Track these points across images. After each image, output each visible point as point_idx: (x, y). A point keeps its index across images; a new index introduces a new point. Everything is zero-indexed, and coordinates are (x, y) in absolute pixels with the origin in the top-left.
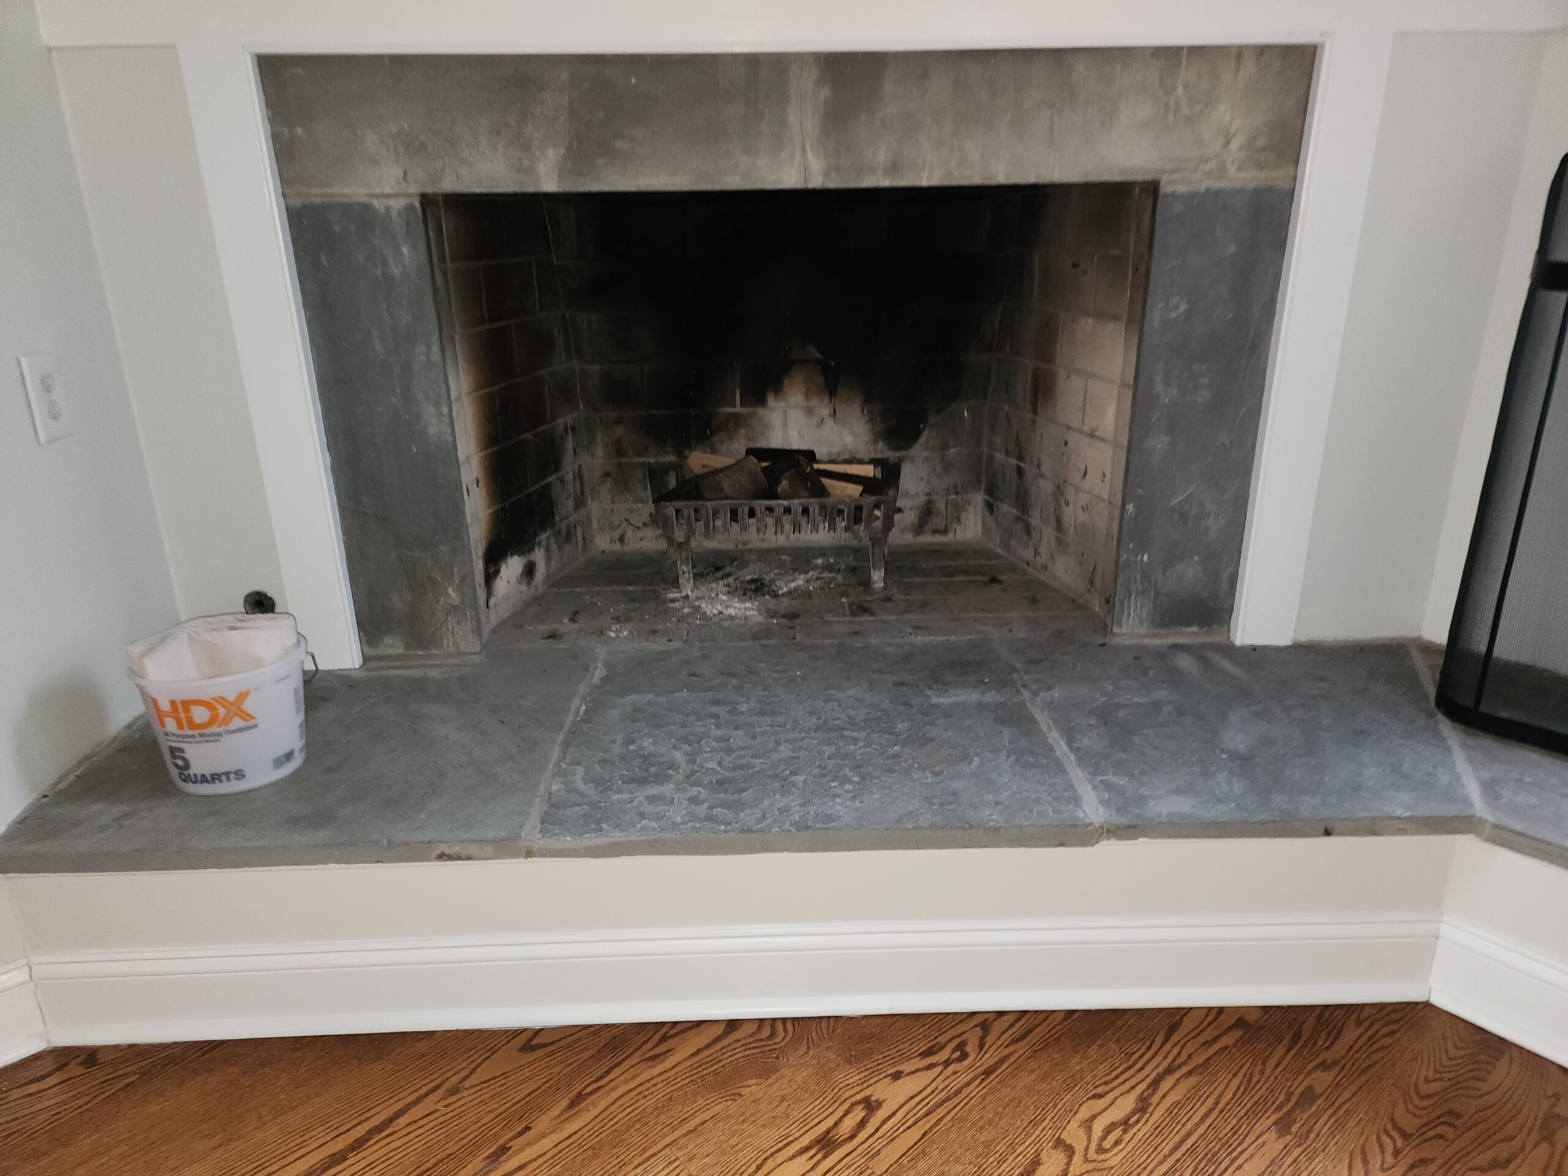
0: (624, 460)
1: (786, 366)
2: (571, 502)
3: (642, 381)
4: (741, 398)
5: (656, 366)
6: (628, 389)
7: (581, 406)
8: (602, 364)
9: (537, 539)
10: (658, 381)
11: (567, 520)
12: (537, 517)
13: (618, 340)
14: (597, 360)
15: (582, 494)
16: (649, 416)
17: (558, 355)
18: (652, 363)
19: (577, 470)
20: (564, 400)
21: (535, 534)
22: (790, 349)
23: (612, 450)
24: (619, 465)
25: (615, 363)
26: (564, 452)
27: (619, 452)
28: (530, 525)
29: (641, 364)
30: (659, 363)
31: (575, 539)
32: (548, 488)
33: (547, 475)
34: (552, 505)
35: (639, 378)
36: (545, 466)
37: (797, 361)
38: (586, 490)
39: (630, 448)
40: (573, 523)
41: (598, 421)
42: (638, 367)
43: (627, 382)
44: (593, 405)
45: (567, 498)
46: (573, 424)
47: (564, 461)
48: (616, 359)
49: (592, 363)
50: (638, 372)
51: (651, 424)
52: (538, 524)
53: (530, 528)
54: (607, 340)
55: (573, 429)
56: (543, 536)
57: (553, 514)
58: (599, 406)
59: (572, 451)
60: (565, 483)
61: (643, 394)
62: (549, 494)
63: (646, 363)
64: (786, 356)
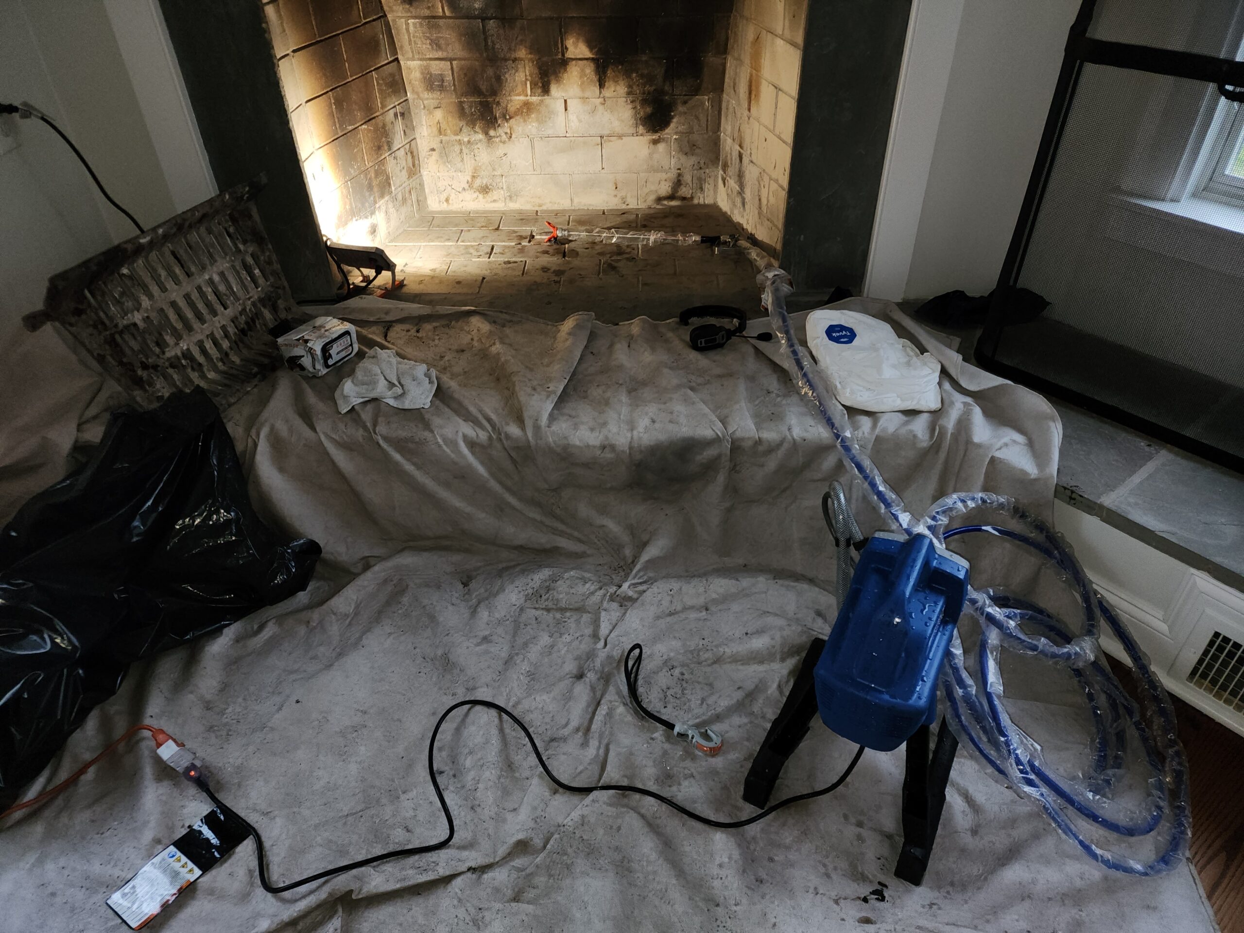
0: (444, 138)
1: (564, 63)
2: (404, 173)
3: (453, 74)
4: (531, 89)
5: (463, 62)
6: (443, 81)
7: (408, 94)
8: (421, 60)
9: (377, 206)
10: (465, 74)
11: (401, 188)
12: (375, 189)
13: (431, 40)
14: (416, 57)
15: (414, 166)
16: (461, 103)
17: (384, 55)
18: (460, 59)
19: (407, 146)
20: (392, 92)
21: (375, 202)
22: (567, 49)
23: (435, 130)
24: (441, 143)
25: (431, 59)
26: (394, 134)
27: (440, 132)
28: (370, 195)
29: (451, 60)
30: (465, 59)
31: (410, 201)
32: (383, 165)
33: (381, 155)
34: (388, 178)
35: (450, 72)
36: (379, 148)
37: (573, 59)
38: (417, 162)
39: (448, 128)
40: (407, 189)
41: (422, 107)
42: (449, 63)
43: (441, 75)
44: (417, 94)
45: (401, 171)
46: (402, 111)
47: (395, 142)
48: (431, 56)
49: (413, 59)
50: (450, 67)
51: (463, 109)
52: (376, 194)
53: (370, 198)
54: (423, 40)
55: (402, 114)
56: (382, 203)
57: (389, 184)
58: (421, 95)
59: (402, 132)
60: (398, 158)
61: (454, 85)
62: (385, 170)
63: (455, 59)
64: (563, 55)
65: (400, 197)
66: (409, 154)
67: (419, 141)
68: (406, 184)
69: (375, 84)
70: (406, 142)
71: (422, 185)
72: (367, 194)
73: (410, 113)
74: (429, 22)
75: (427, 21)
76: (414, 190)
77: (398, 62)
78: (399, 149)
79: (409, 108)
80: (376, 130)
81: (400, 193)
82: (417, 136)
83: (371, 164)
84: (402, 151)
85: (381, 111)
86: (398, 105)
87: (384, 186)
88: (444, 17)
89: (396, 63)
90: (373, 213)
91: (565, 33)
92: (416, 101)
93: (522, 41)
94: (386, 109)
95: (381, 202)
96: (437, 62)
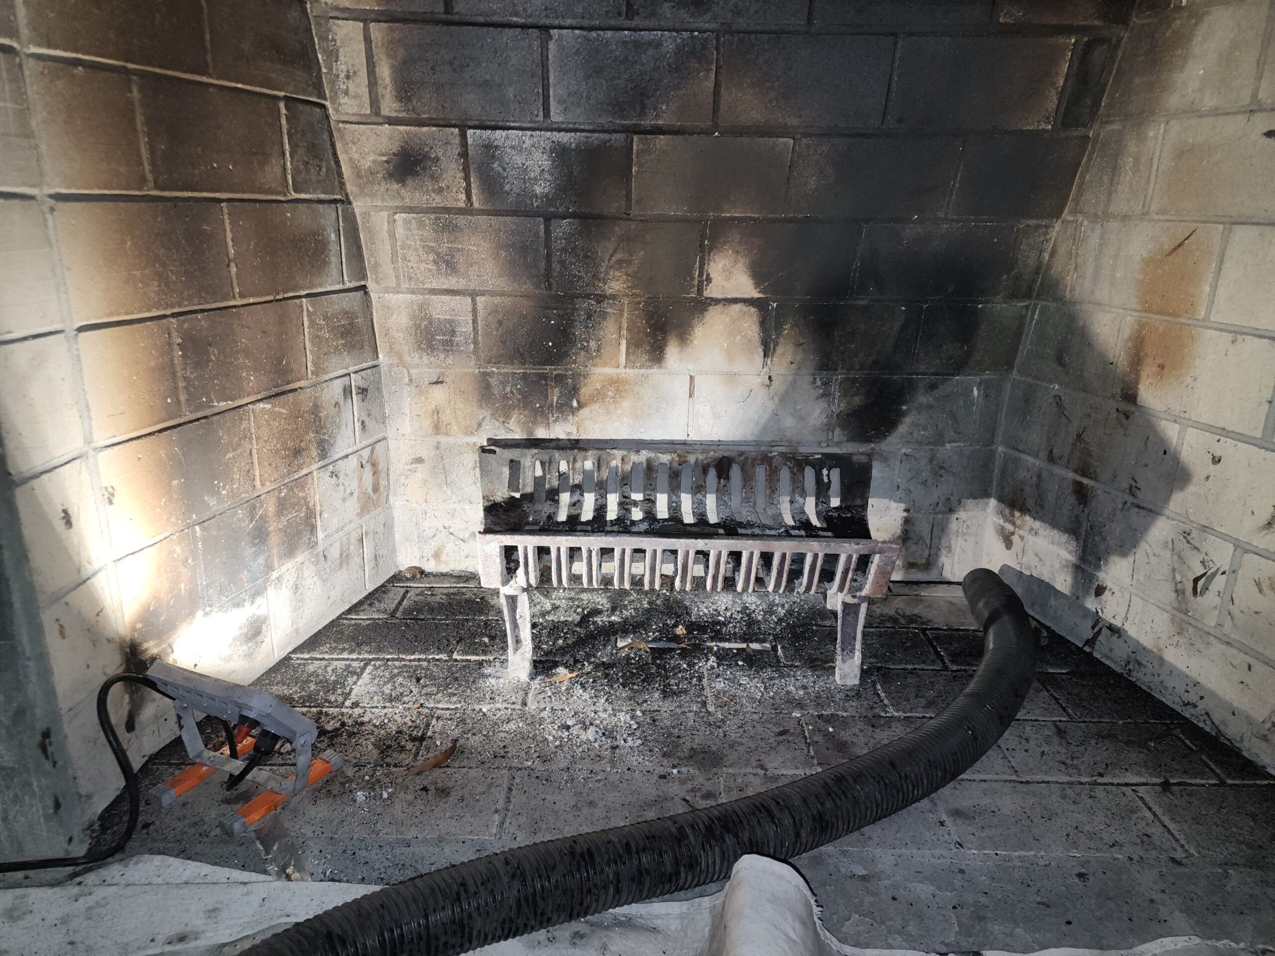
0: (443, 439)
1: (702, 305)
2: (353, 505)
3: (475, 321)
4: (628, 354)
5: (497, 300)
6: (453, 333)
7: (380, 356)
8: (413, 292)
9: (275, 575)
10: (500, 323)
11: (341, 534)
12: (274, 539)
13: (438, 254)
14: (405, 286)
15: (376, 489)
16: (485, 377)
17: (335, 273)
18: (492, 294)
19: (366, 453)
20: (344, 346)
21: (269, 568)
22: (709, 280)
23: (427, 424)
24: (437, 448)
25: (433, 292)
26: (339, 427)
27: (437, 428)
28: (257, 554)
29: (473, 295)
30: (502, 294)
31: (358, 560)
32: (303, 487)
33: (300, 467)
34: (311, 514)
35: (470, 318)
36: (297, 452)
37: (717, 301)
38: (383, 483)
39: (454, 422)
40: (354, 536)
41: (406, 380)
42: (469, 300)
43: (451, 322)
44: (400, 356)
45: (344, 500)
46: (362, 384)
47: (339, 442)
48: (435, 285)
49: (397, 290)
50: (470, 308)
51: (488, 386)
52: (275, 551)
53: (254, 560)
54: (421, 252)
55: (363, 391)
56: (287, 569)
57: (313, 529)
58: (407, 358)
59: (358, 425)
60: (342, 476)
61: (475, 342)
62: (305, 498)
63: (483, 293)
64: (700, 291)
65: (334, 552)
66: (368, 467)
67: (392, 444)
68: (353, 525)
69: (306, 324)
70: (365, 443)
71: (388, 526)
72: (249, 551)
73: (379, 389)
74: (436, 218)
75: (433, 216)
76: (370, 536)
77: (366, 293)
78: (347, 456)
79: (380, 382)
80: (295, 415)
81: (337, 544)
82: (390, 433)
83: (269, 486)
84: (353, 461)
85: (313, 379)
86: (355, 372)
87: (299, 533)
88: (468, 211)
89: (360, 294)
90: (258, 592)
91: (711, 250)
92: (395, 369)
93: (620, 262)
94: (327, 377)
95: (284, 569)
96: (445, 298)
